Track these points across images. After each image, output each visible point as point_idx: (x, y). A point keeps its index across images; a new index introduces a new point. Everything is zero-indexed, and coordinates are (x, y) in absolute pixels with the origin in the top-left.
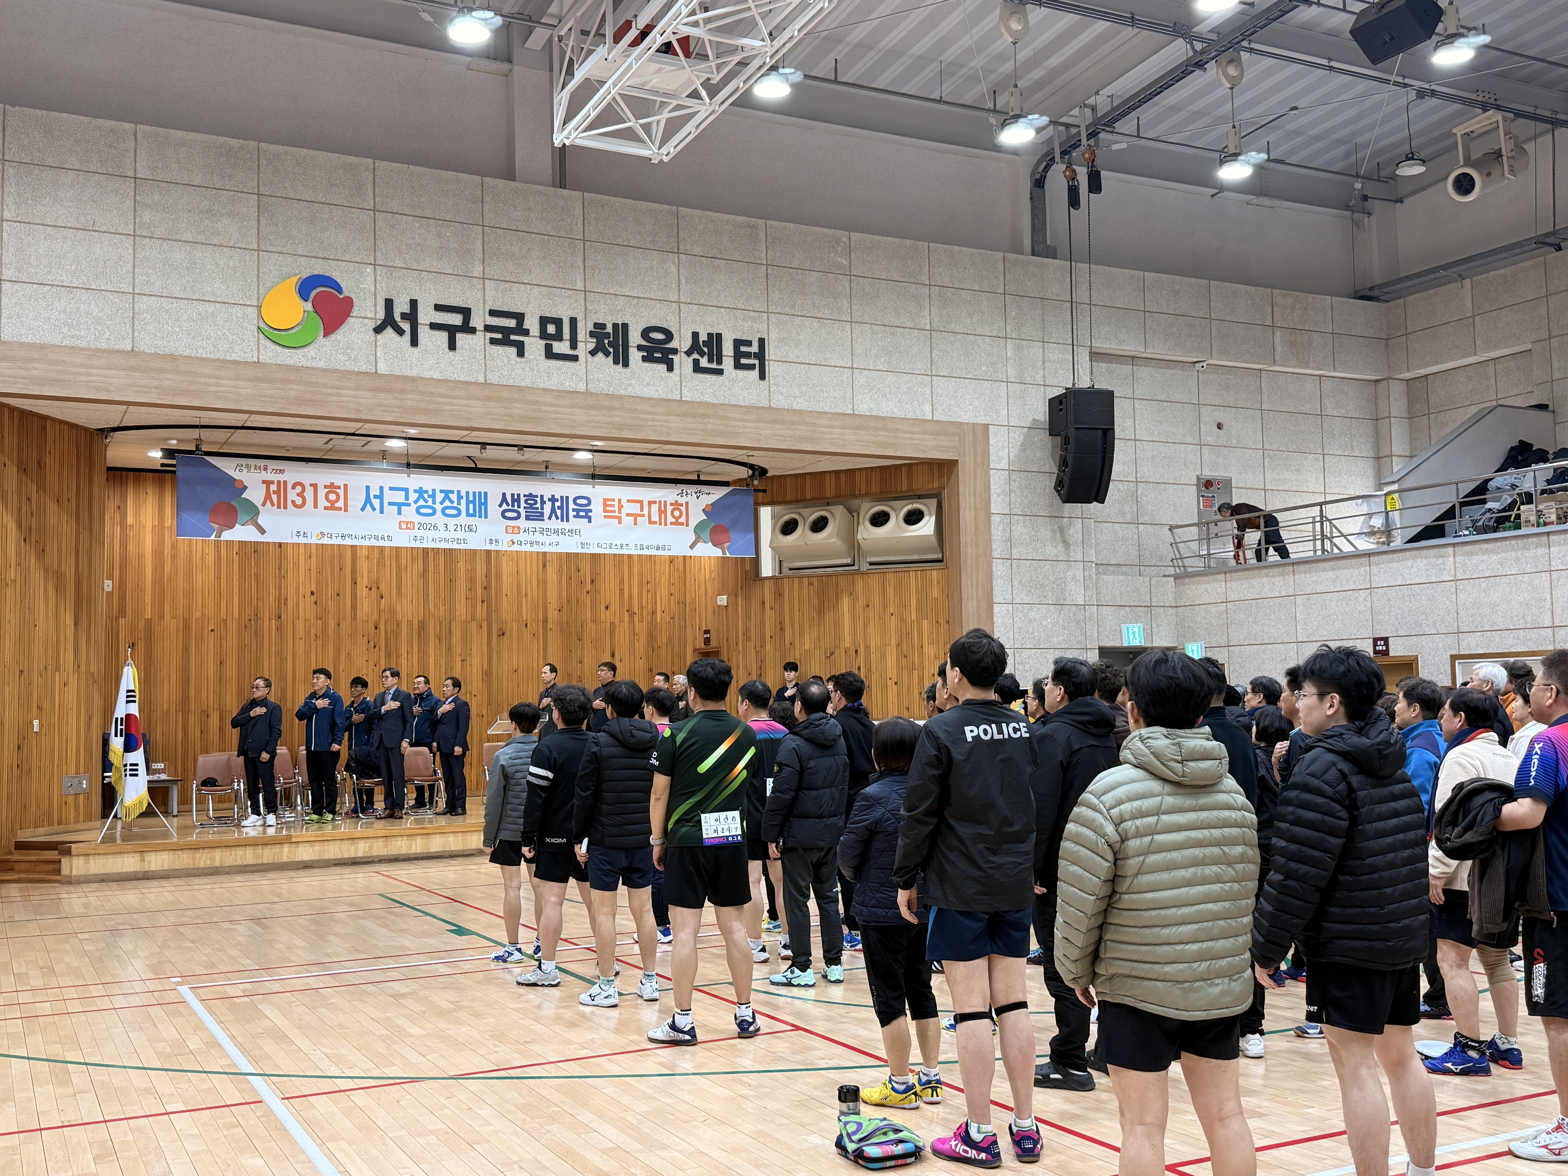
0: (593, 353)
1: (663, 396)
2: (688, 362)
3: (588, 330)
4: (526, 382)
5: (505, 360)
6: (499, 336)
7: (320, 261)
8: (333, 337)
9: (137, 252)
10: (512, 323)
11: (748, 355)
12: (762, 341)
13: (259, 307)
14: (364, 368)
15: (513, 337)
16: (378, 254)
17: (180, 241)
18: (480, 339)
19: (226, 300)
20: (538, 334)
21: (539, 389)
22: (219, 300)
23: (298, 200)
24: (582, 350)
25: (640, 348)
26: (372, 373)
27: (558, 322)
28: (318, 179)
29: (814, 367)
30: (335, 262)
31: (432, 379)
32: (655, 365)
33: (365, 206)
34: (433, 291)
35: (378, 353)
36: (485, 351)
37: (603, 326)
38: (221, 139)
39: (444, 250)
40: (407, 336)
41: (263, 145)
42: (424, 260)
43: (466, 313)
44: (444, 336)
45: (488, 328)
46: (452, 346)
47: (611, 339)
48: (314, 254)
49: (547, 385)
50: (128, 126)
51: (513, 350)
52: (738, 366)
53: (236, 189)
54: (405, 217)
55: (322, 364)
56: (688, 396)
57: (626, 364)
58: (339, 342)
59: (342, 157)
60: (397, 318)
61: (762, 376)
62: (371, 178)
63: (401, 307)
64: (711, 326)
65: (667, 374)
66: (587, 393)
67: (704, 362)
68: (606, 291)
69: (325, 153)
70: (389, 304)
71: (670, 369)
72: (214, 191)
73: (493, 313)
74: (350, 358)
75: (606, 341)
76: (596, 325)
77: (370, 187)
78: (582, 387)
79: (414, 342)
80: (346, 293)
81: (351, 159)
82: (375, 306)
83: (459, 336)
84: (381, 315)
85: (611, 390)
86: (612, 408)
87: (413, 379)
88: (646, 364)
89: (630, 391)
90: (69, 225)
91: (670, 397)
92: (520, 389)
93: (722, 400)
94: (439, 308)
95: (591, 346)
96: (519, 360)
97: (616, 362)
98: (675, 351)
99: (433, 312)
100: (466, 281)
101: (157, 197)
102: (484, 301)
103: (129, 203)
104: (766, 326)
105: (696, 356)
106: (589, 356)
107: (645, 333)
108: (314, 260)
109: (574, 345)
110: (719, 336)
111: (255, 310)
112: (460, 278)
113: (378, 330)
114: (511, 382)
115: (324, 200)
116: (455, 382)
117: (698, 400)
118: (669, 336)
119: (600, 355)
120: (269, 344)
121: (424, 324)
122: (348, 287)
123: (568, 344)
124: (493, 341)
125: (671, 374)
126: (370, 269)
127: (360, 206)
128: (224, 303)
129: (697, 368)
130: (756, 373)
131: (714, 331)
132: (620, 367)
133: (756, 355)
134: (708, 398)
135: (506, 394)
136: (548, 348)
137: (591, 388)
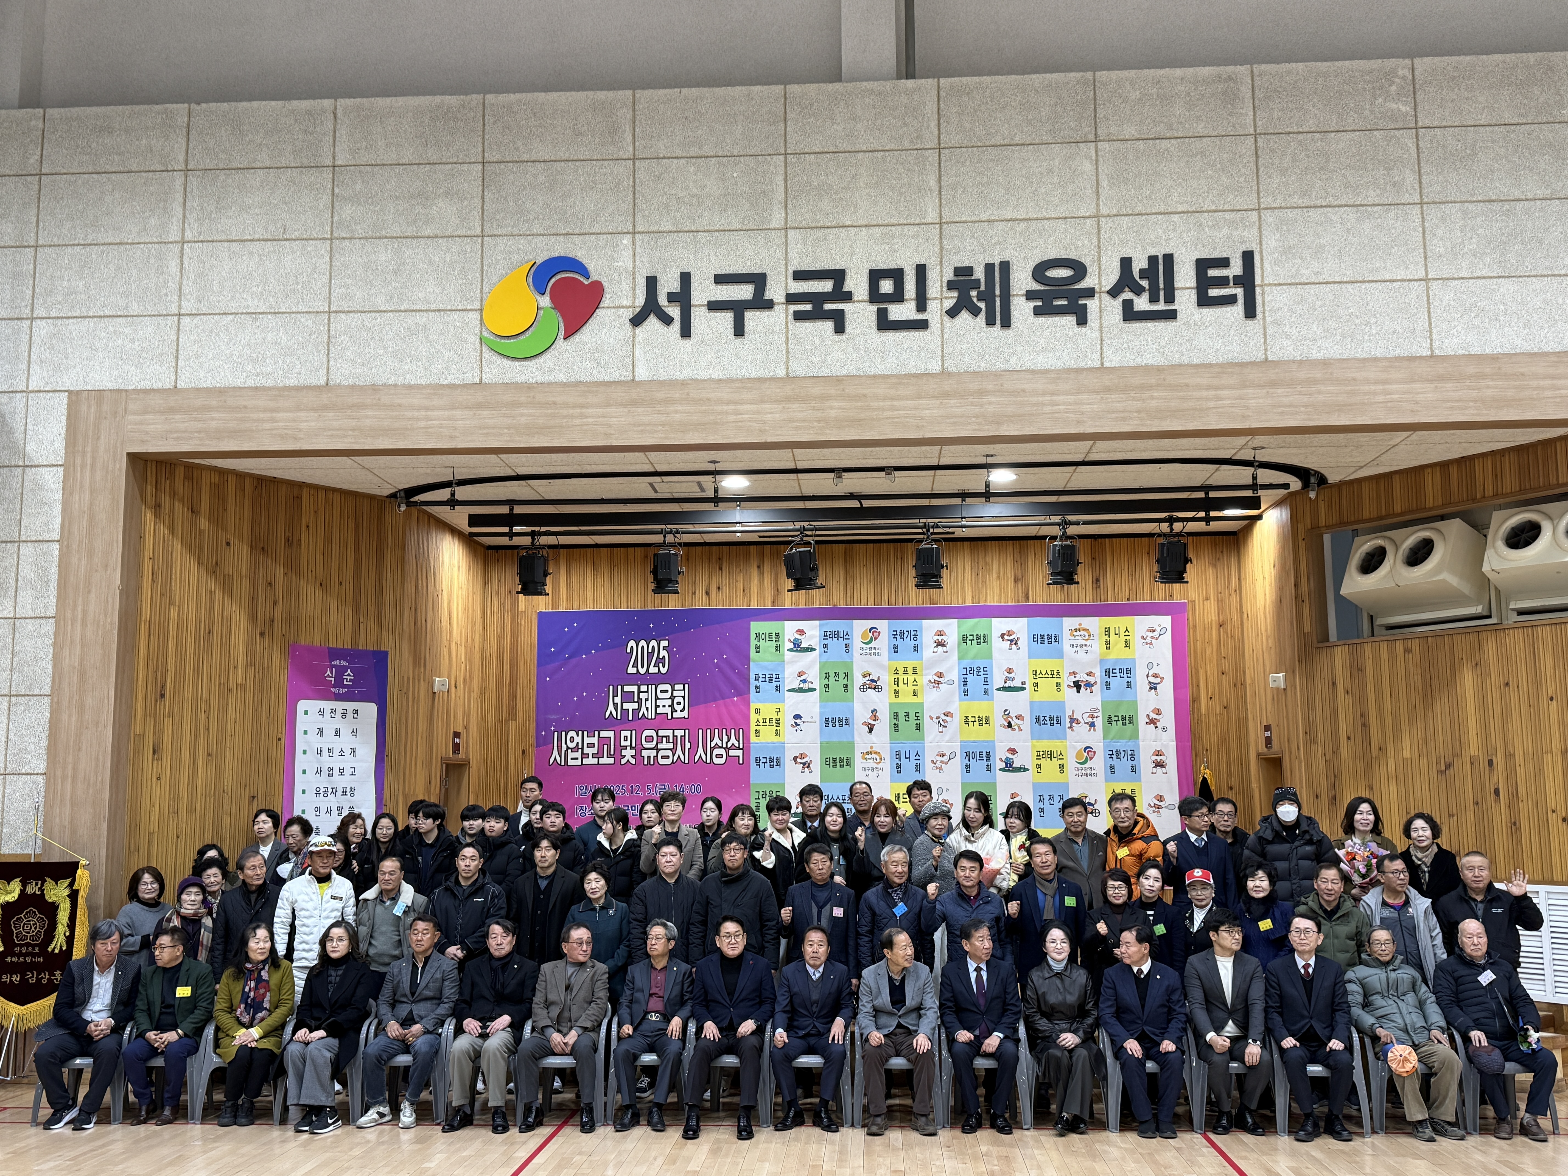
0: (952, 313)
1: (1071, 364)
2: (1115, 306)
3: (945, 280)
4: (851, 369)
5: (817, 341)
6: (808, 307)
7: (561, 238)
8: (577, 338)
9: (334, 259)
10: (827, 286)
11: (1223, 282)
12: (1248, 257)
13: (481, 310)
14: (616, 375)
15: (828, 307)
16: (639, 217)
17: (386, 237)
18: (781, 314)
19: (441, 307)
20: (866, 297)
21: (869, 376)
22: (433, 307)
23: (534, 162)
24: (935, 311)
25: (1030, 295)
26: (627, 382)
27: (897, 275)
28: (559, 129)
29: (1349, 286)
30: (581, 237)
31: (710, 380)
32: (1056, 319)
33: (622, 154)
34: (713, 258)
35: (636, 353)
36: (787, 332)
37: (969, 271)
38: (438, 99)
39: (729, 198)
40: (676, 326)
41: (490, 97)
42: (700, 216)
43: (759, 280)
44: (727, 318)
45: (791, 298)
46: (739, 330)
47: (983, 288)
48: (553, 231)
49: (880, 368)
50: (327, 103)
51: (829, 325)
52: (1204, 301)
53: (455, 160)
54: (675, 161)
55: (561, 377)
56: (1113, 360)
57: (1006, 323)
58: (585, 344)
59: (590, 94)
60: (662, 300)
61: (1250, 312)
62: (629, 116)
64: (1153, 244)
65: (1076, 329)
66: (944, 373)
67: (1142, 303)
68: (974, 219)
69: (568, 94)
70: (652, 283)
71: (1082, 321)
72: (428, 167)
73: (799, 276)
74: (598, 364)
75: (974, 293)
76: (958, 271)
77: (628, 128)
78: (935, 366)
79: (686, 332)
80: (594, 277)
81: (602, 95)
82: (634, 289)
83: (749, 315)
84: (641, 300)
85: (983, 366)
86: (982, 393)
87: (684, 384)
88: (1042, 320)
89: (1014, 364)
90: (256, 237)
91: (1082, 365)
92: (838, 380)
93: (1176, 359)
94: (721, 279)
95: (949, 304)
96: (837, 337)
97: (990, 322)
98: (1090, 293)
99: (713, 286)
100: (760, 237)
101: (358, 187)
102: (786, 259)
103: (326, 199)
104: (1255, 231)
105: (1127, 295)
106: (946, 318)
107: (1039, 273)
108: (553, 239)
109: (921, 306)
110: (1169, 259)
111: (477, 315)
112: (752, 234)
113: (637, 321)
114: (825, 372)
115: (566, 156)
116: (743, 380)
117: (1132, 364)
118: (1080, 270)
119: (965, 315)
120: (496, 358)
121: (700, 306)
122: (597, 269)
123: (912, 305)
124: (799, 316)
125: (1083, 330)
126: (626, 240)
127: (615, 156)
128: (439, 311)
129: (1130, 314)
130: (1239, 309)
131: (1159, 251)
132: (997, 329)
133: (1238, 281)
134: (1151, 359)
135: (817, 390)
136: (882, 315)
137: (950, 366)
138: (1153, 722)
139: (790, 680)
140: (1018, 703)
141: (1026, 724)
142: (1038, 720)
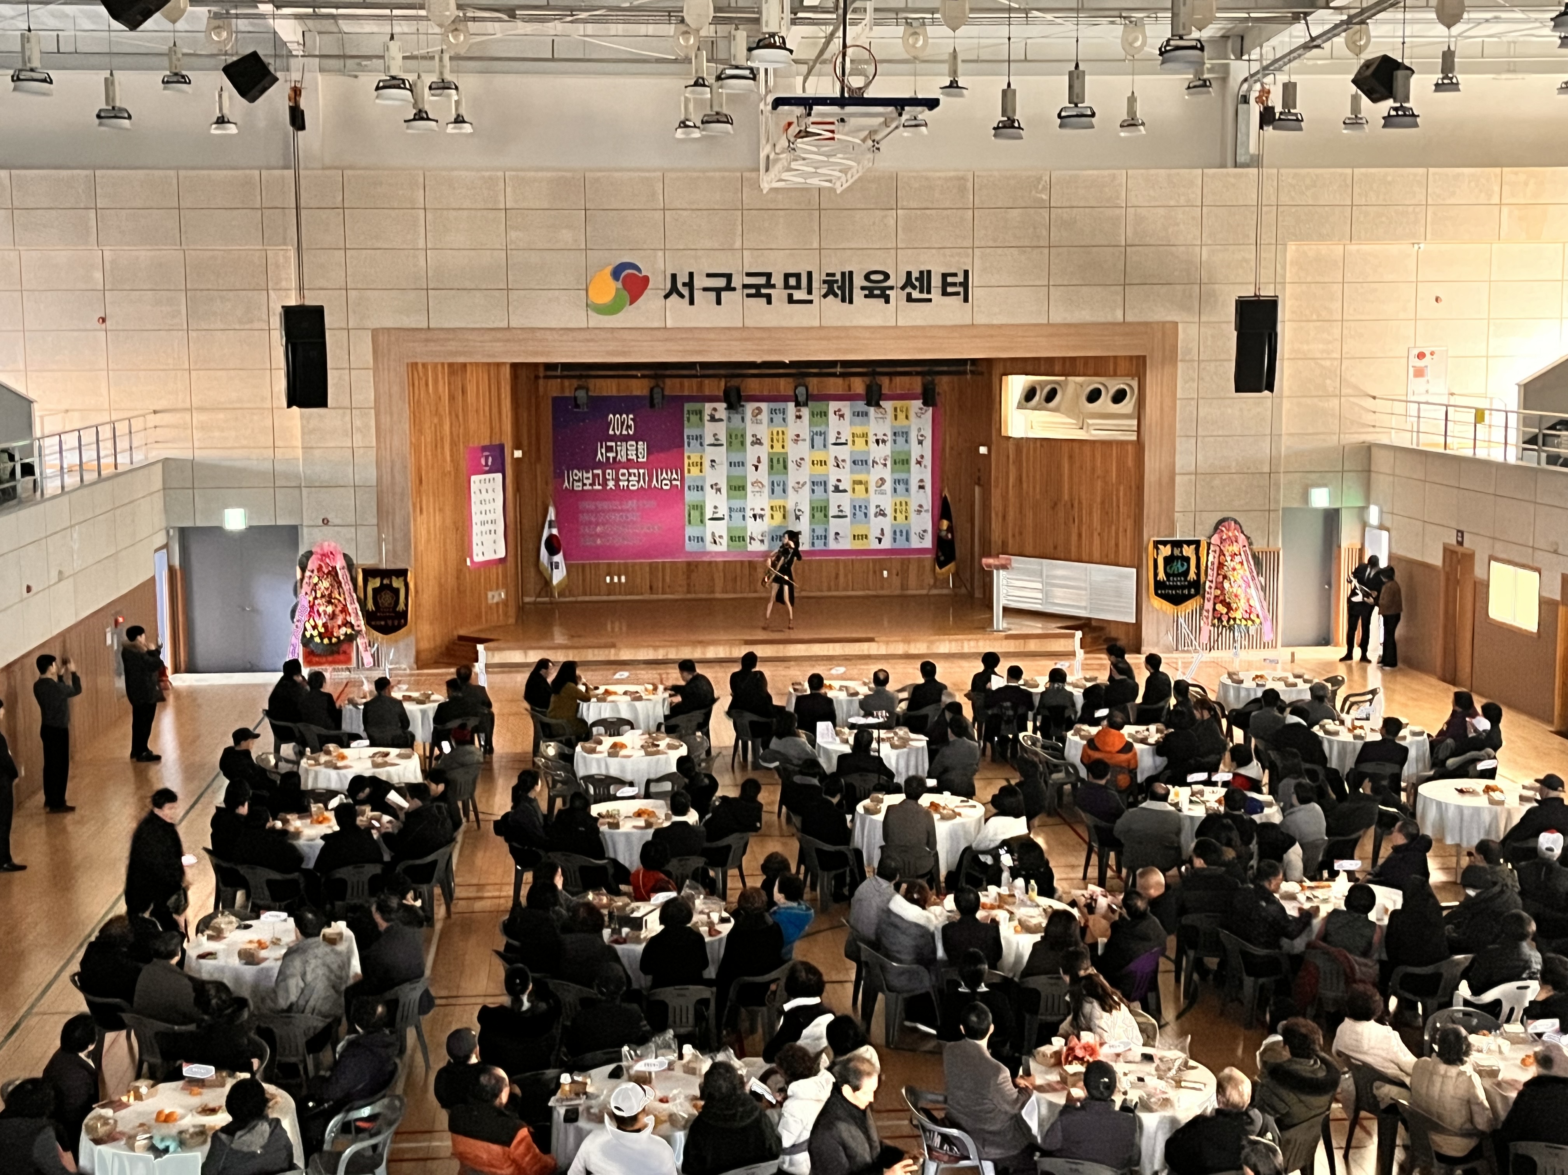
0: (825, 296)
1: (881, 324)
2: (903, 295)
3: (821, 279)
4: (773, 324)
5: (758, 309)
6: (753, 291)
7: (626, 252)
9: (509, 260)
10: (762, 280)
11: (954, 284)
12: (966, 273)
13: (587, 290)
14: (656, 325)
15: (763, 291)
16: (666, 241)
17: (535, 249)
18: (740, 294)
19: (566, 287)
20: (782, 287)
21: (784, 328)
22: (561, 287)
23: (611, 210)
24: (816, 295)
25: (863, 288)
26: (662, 328)
27: (798, 276)
28: (624, 192)
29: (1012, 288)
30: (636, 251)
31: (706, 328)
32: (875, 301)
33: (657, 207)
34: (705, 263)
35: (667, 313)
36: (743, 304)
37: (833, 275)
38: (560, 174)
39: (713, 231)
40: (687, 299)
41: (588, 175)
42: (698, 241)
43: (729, 277)
44: (713, 295)
45: (745, 286)
46: (719, 302)
47: (840, 284)
48: (622, 248)
49: (789, 324)
50: (500, 174)
52: (945, 293)
53: (571, 209)
54: (685, 210)
55: (629, 324)
56: (901, 323)
57: (851, 302)
58: (640, 308)
60: (679, 286)
61: (966, 300)
62: (661, 186)
63: (682, 278)
64: (922, 264)
65: (884, 306)
66: (821, 327)
67: (916, 294)
68: (836, 247)
70: (674, 277)
71: (887, 301)
72: (556, 211)
73: (749, 275)
74: (648, 318)
75: (835, 286)
76: (828, 275)
77: (660, 192)
78: (816, 323)
79: (692, 302)
81: (647, 174)
82: (664, 280)
83: (723, 294)
84: (669, 286)
85: (840, 324)
86: (839, 337)
87: (692, 330)
88: (868, 301)
89: (855, 323)
91: (887, 324)
92: (769, 329)
93: (930, 323)
94: (709, 275)
95: (824, 291)
96: (768, 308)
97: (843, 300)
98: (891, 288)
99: (705, 279)
100: (729, 253)
101: (519, 221)
102: (742, 265)
103: (502, 227)
104: (970, 259)
105: (909, 290)
106: (822, 299)
107: (867, 276)
108: (622, 252)
109: (810, 292)
110: (929, 272)
111: (584, 293)
112: (725, 251)
113: (666, 297)
114: (763, 325)
116: (722, 328)
117: (910, 324)
118: (887, 276)
119: (831, 297)
120: (594, 314)
121: (698, 289)
122: (645, 269)
123: (805, 291)
124: (748, 296)
125: (888, 307)
126: (660, 253)
127: (653, 207)
128: (565, 289)
129: (909, 299)
130: (960, 298)
131: (924, 268)
132: (846, 304)
133: (961, 284)
134: (919, 322)
135: (758, 334)
136: (790, 296)
137: (824, 324)
138: (919, 463)
139: (709, 439)
140: (843, 453)
141: (848, 464)
142: (854, 462)
